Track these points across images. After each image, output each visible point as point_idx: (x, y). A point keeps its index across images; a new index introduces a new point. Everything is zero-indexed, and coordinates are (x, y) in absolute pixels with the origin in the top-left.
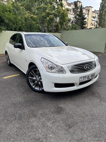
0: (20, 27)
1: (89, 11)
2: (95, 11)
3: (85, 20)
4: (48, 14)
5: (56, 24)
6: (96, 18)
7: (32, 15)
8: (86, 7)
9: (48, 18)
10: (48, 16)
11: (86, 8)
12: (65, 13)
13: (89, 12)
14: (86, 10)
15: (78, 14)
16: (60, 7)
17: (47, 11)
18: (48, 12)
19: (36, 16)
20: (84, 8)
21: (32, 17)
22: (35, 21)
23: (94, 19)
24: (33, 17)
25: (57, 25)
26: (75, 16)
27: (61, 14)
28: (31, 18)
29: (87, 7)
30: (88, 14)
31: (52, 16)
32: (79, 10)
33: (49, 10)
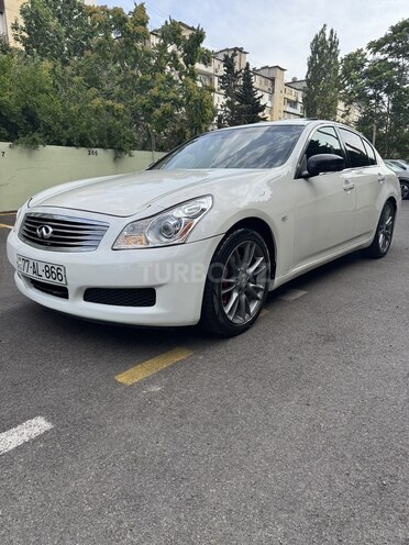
0: (83, 135)
1: (273, 80)
2: (294, 81)
3: (260, 114)
4: (157, 100)
5: (178, 128)
6: (299, 106)
7: (110, 102)
8: (263, 68)
9: (158, 112)
10: (158, 107)
11: (263, 73)
12: (204, 100)
13: (273, 84)
14: (263, 80)
15: (236, 94)
16: (190, 81)
17: (155, 92)
18: (157, 94)
19: (120, 106)
20: (256, 72)
21: (109, 109)
22: (118, 117)
23: (292, 110)
24: (113, 106)
25: (181, 131)
26: (228, 102)
27: (195, 101)
28: (108, 111)
29: (267, 67)
30: (272, 93)
31: (168, 106)
32: (241, 82)
33: (161, 89)
